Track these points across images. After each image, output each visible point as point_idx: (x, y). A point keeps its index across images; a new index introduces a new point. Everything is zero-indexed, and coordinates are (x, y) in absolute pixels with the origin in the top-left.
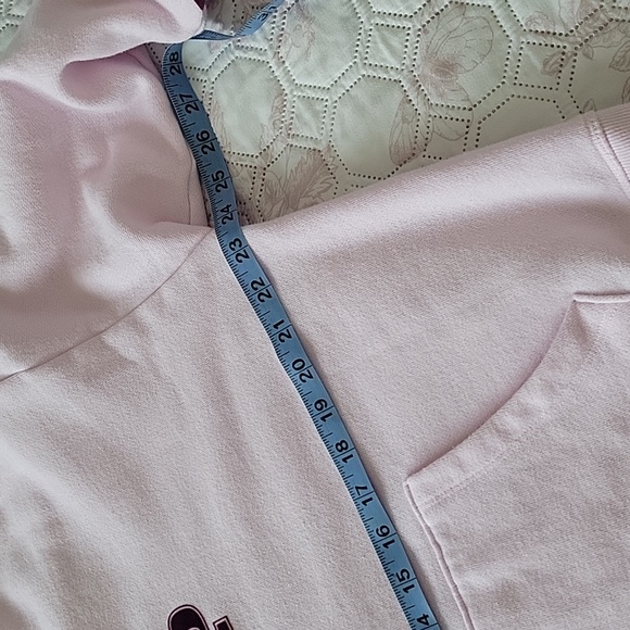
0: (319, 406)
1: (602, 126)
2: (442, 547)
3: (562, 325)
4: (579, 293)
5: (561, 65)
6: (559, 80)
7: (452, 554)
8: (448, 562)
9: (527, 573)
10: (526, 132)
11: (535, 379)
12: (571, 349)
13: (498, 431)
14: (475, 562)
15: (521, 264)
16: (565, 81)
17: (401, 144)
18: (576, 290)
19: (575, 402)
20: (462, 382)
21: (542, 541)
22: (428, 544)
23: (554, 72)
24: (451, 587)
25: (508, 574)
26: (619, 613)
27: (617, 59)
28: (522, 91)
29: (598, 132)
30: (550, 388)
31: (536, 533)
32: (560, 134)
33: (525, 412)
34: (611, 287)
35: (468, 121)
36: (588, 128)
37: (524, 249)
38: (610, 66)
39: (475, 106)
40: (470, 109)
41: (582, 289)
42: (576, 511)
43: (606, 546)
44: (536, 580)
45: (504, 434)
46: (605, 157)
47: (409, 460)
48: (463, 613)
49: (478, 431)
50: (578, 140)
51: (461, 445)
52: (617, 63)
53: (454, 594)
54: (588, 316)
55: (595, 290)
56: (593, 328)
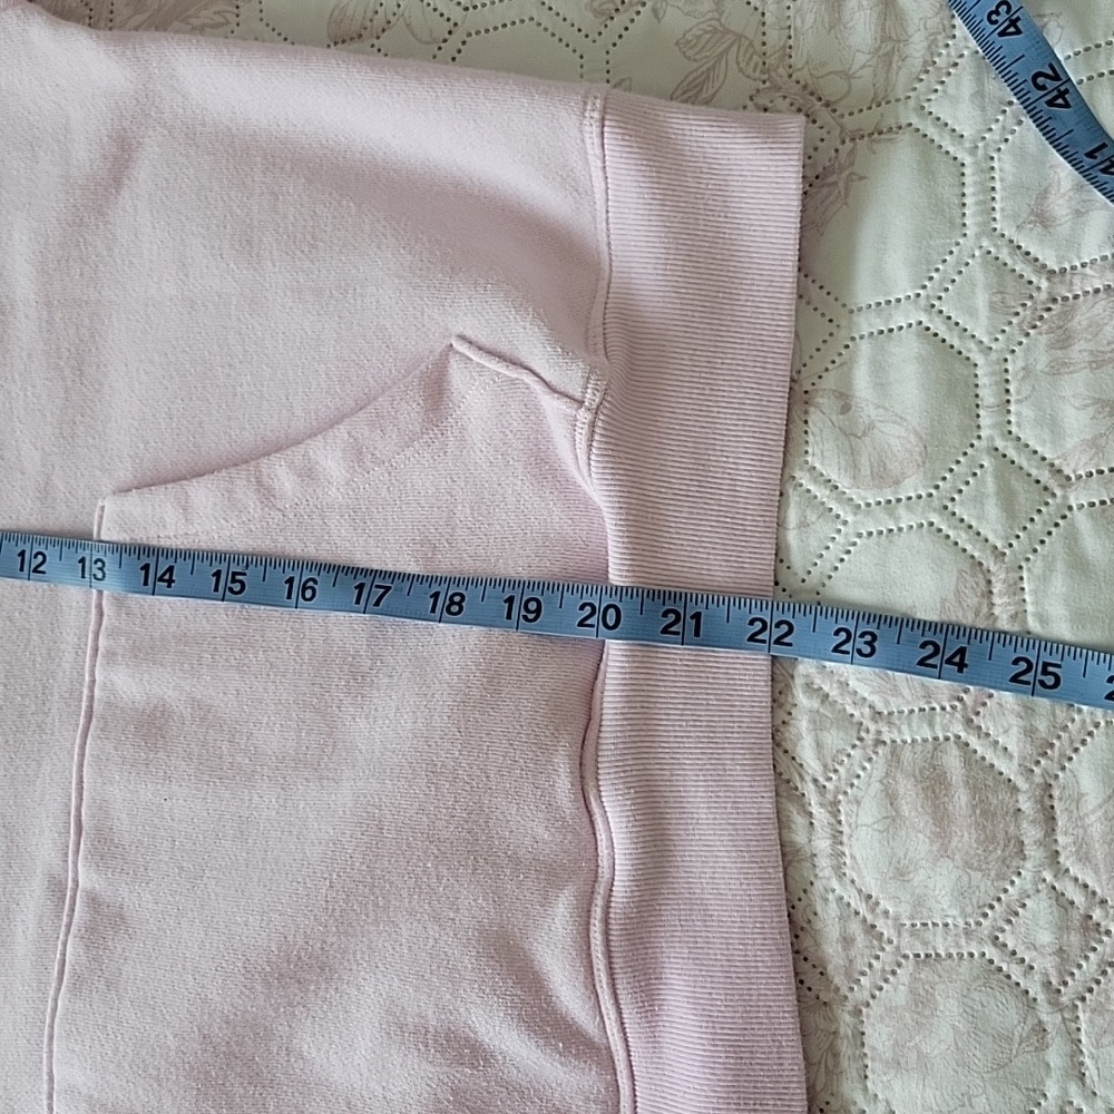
0: (532, 606)
1: (604, 111)
2: (105, 618)
3: (417, 372)
4: (462, 338)
5: (617, 10)
6: (602, 29)
7: (112, 634)
8: (102, 642)
9: (196, 704)
10: (509, 71)
11: (342, 431)
12: (411, 411)
13: (259, 482)
14: (136, 657)
15: (409, 257)
16: (609, 35)
17: (350, 12)
18: (459, 329)
19: (384, 492)
20: (252, 393)
21: (239, 668)
22: (89, 606)
23: (602, 14)
24: (87, 678)
25: (170, 694)
26: (282, 809)
27: (689, 37)
28: (546, 19)
29: (596, 115)
30: (357, 454)
31: (237, 653)
32: (547, 93)
33: (308, 474)
34: (504, 348)
35: (456, 24)
36: (585, 103)
37: (425, 239)
38: (677, 44)
39: (475, 7)
40: (466, 9)
41: (469, 333)
42: (306, 646)
43: (317, 711)
44: (203, 719)
45: (266, 493)
46: (591, 158)
47: (124, 474)
48: (82, 721)
49: (233, 470)
50: (564, 113)
51: (200, 479)
52: (689, 42)
53: (86, 691)
54: (457, 375)
55: (483, 340)
56: (455, 397)
